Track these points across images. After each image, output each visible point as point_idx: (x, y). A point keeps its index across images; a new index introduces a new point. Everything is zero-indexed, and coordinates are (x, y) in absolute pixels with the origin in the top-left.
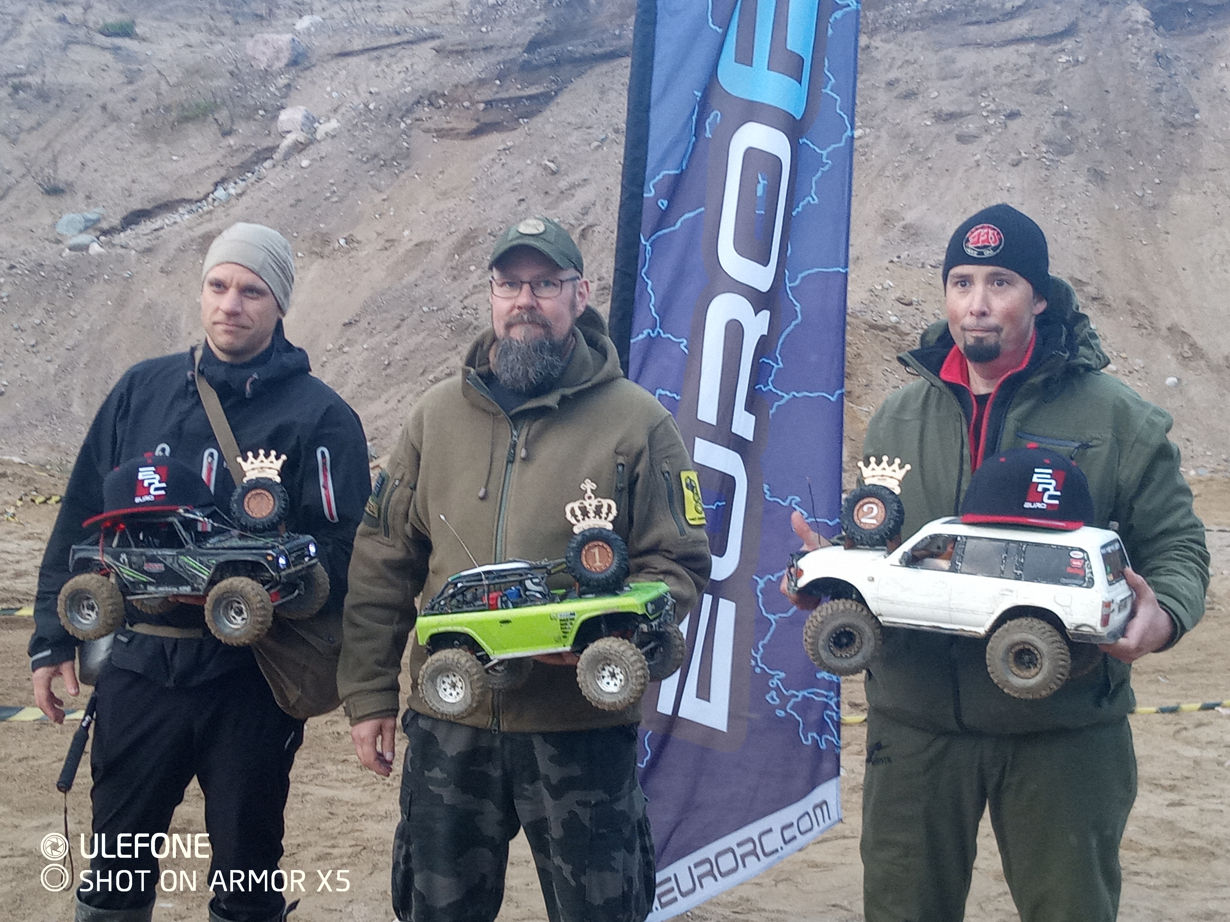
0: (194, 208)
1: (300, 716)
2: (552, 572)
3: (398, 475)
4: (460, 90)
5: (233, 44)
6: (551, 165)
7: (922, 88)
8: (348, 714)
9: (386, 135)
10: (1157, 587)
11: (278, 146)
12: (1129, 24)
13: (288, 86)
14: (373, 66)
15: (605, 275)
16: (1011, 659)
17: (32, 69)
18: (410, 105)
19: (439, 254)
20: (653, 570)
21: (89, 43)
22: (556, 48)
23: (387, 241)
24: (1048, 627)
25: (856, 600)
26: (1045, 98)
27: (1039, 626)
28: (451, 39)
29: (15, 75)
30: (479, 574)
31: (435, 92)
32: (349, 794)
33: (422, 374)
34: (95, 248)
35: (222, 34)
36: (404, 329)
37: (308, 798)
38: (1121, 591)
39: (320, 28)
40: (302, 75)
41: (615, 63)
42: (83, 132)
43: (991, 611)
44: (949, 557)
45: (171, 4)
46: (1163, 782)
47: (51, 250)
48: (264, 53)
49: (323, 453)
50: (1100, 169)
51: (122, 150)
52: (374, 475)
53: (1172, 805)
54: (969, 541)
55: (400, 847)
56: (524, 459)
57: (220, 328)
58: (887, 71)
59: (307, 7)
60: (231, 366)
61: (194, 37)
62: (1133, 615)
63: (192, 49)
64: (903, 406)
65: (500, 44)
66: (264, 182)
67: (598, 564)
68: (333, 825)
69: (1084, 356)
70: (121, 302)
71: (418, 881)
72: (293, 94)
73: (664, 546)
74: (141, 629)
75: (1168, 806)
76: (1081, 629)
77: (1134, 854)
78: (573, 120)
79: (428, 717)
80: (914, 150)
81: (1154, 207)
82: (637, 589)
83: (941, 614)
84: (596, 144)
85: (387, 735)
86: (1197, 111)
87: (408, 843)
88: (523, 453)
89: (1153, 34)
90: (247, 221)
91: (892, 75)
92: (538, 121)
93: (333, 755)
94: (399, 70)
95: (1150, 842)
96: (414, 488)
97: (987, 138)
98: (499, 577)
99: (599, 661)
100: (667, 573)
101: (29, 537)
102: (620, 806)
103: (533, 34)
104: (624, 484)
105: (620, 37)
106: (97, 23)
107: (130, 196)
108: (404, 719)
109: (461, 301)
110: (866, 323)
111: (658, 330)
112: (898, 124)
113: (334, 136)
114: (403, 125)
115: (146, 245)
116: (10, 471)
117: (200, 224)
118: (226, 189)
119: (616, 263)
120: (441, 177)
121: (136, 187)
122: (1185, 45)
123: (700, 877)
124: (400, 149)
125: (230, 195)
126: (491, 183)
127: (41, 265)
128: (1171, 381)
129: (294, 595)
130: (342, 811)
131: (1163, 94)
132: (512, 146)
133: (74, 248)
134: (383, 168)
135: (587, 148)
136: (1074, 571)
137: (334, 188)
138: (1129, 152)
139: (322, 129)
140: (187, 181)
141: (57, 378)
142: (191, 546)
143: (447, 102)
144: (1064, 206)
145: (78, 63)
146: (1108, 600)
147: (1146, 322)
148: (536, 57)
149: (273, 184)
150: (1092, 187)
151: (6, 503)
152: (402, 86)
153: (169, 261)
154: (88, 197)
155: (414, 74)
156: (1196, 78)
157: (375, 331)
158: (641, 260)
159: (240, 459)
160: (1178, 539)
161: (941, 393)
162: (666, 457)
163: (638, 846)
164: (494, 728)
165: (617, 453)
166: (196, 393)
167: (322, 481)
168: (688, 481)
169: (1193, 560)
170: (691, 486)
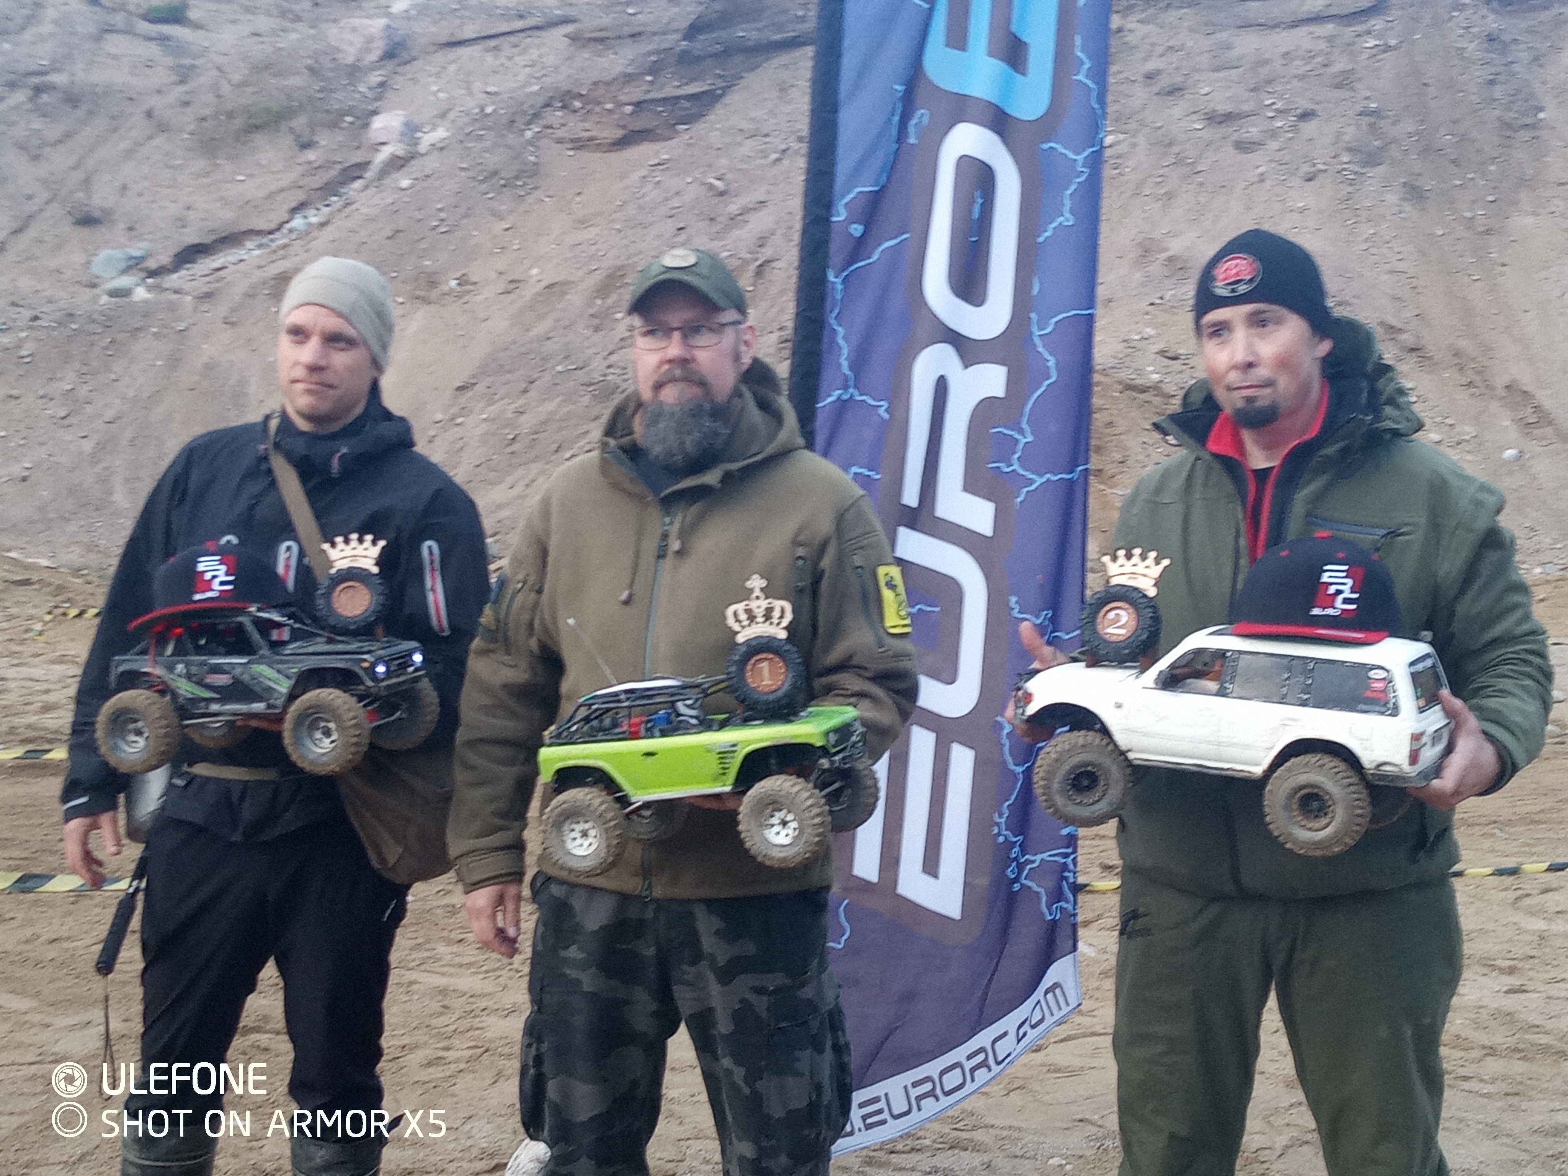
0: (265, 240)
2: (709, 691)
3: (520, 577)
4: (602, 88)
5: (312, 32)
6: (717, 183)
7: (1190, 81)
8: (460, 879)
9: (509, 147)
10: (1483, 714)
11: (369, 163)
13: (382, 85)
14: (489, 59)
15: (785, 323)
16: (1295, 807)
17: (58, 65)
18: (537, 108)
19: (575, 299)
20: (841, 692)
21: (129, 31)
22: (723, 34)
23: (512, 281)
24: (1342, 766)
25: (1099, 731)
26: (1346, 94)
27: (1333, 764)
28: (590, 23)
29: (35, 73)
30: (616, 694)
31: (569, 92)
32: (467, 982)
33: (557, 451)
34: (141, 294)
35: (298, 19)
36: (532, 394)
37: (415, 987)
38: (1435, 719)
39: (422, 10)
40: (400, 69)
41: (798, 53)
42: (124, 145)
43: (1268, 745)
44: (1217, 677)
46: (1498, 962)
47: (86, 294)
48: (351, 43)
49: (430, 547)
50: (1417, 184)
51: (172, 167)
53: (1511, 991)
54: (1243, 658)
55: (529, 1046)
56: (679, 553)
57: (300, 386)
58: (1145, 59)
60: (312, 438)
61: (263, 23)
62: (1449, 750)
63: (261, 39)
64: (1161, 486)
65: (651, 29)
66: (353, 207)
67: (767, 682)
68: (447, 1022)
69: (1391, 420)
70: (174, 362)
71: (552, 1089)
72: (390, 95)
73: (855, 662)
74: (202, 769)
75: (1507, 992)
76: (1383, 769)
77: (1462, 1054)
78: (744, 125)
79: (562, 882)
80: (1180, 161)
81: (1488, 232)
82: (818, 714)
83: (1205, 748)
84: (774, 156)
85: (510, 906)
86: (1541, 109)
87: (540, 1041)
88: (675, 545)
89: (1484, 10)
91: (1152, 65)
92: (699, 128)
93: (445, 933)
94: (523, 64)
95: (1484, 1039)
96: (540, 591)
97: (1273, 145)
98: (643, 697)
99: (766, 805)
100: (861, 695)
101: (61, 659)
102: (807, 993)
103: (694, 17)
104: (805, 583)
105: (803, 19)
106: (138, 6)
107: (183, 226)
108: (532, 884)
109: (605, 358)
110: (1120, 383)
111: (851, 390)
112: (1159, 128)
113: (442, 149)
114: (529, 134)
115: (205, 289)
116: (35, 577)
117: (273, 262)
118: (305, 217)
119: (798, 305)
120: (578, 199)
121: (191, 215)
122: (1523, 25)
123: (919, 1098)
124: (526, 164)
125: (310, 225)
126: (641, 208)
127: (71, 315)
128: (1510, 453)
129: (392, 718)
130: (458, 1004)
131: (1498, 88)
132: (669, 160)
133: (114, 293)
134: (504, 189)
135: (763, 161)
136: (1375, 695)
137: (443, 215)
138: (1454, 162)
139: (428, 139)
140: (256, 207)
141: (94, 458)
142: (265, 651)
143: (585, 104)
144: (1372, 231)
145: (115, 57)
146: (1418, 731)
147: (1477, 379)
148: (698, 45)
149: (365, 210)
150: (1407, 206)
151: (30, 618)
152: (527, 84)
153: (233, 310)
154: (131, 229)
155: (543, 68)
156: (1541, 66)
157: (496, 397)
158: (828, 304)
159: (326, 546)
160: (1512, 650)
161: (1209, 470)
162: (862, 548)
163: (829, 1044)
164: (644, 894)
165: (796, 543)
166: (270, 471)
167: (428, 583)
168: (888, 578)
169: (1530, 676)
170: (891, 586)
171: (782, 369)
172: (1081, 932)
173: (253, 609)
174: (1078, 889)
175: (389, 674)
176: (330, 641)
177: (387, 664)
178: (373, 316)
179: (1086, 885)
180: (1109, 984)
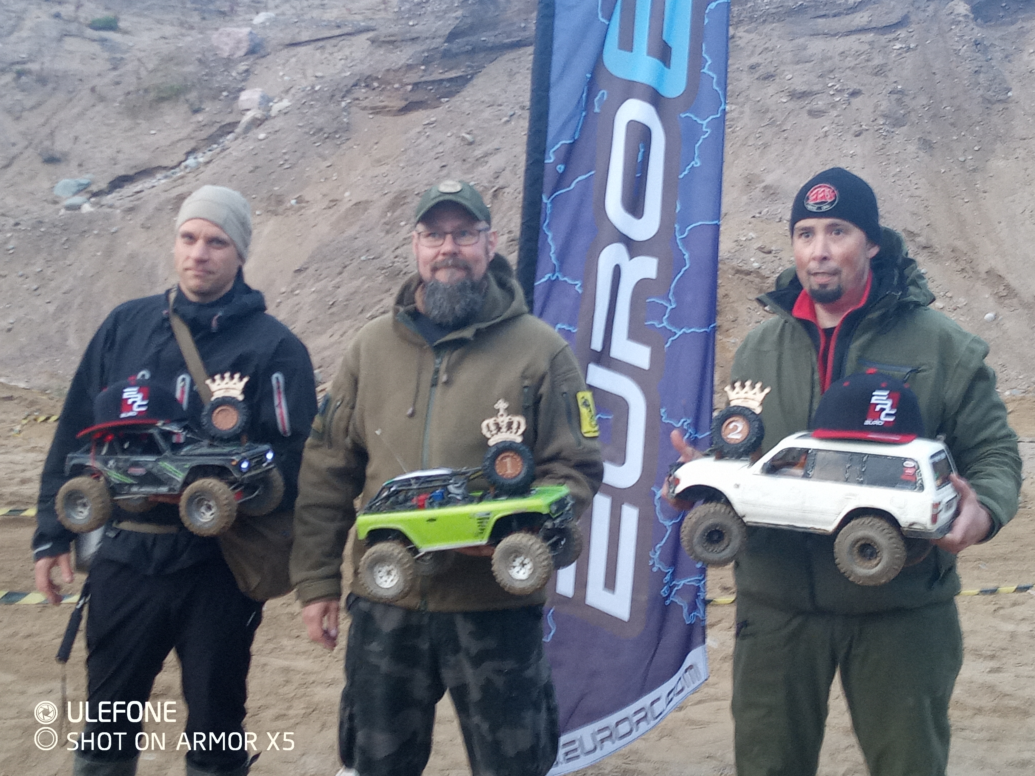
0: (169, 173)
1: (259, 597)
2: (471, 477)
3: (340, 397)
4: (392, 73)
5: (201, 36)
6: (468, 136)
7: (779, 71)
9: (330, 112)
10: (979, 489)
11: (239, 122)
12: (952, 17)
13: (247, 71)
14: (318, 54)
15: (514, 229)
16: (855, 552)
17: (32, 57)
18: (349, 87)
19: (374, 212)
20: (555, 475)
21: (80, 35)
22: (473, 39)
23: (332, 201)
24: (886, 525)
25: (724, 502)
26: (882, 80)
27: (880, 524)
28: (383, 31)
29: (18, 63)
30: (408, 480)
31: (369, 76)
32: (302, 664)
33: (361, 312)
34: (87, 208)
35: (192, 28)
36: (345, 274)
37: (267, 668)
38: (948, 493)
39: (274, 22)
40: (257, 61)
41: (521, 51)
42: (76, 111)
43: (837, 511)
45: (149, 3)
46: (984, 652)
47: (50, 209)
48: (227, 44)
49: (277, 378)
50: (928, 138)
51: (108, 125)
52: (320, 397)
53: (992, 671)
54: (819, 453)
55: (344, 708)
56: (446, 383)
57: (190, 273)
58: (750, 56)
59: (263, 5)
60: (200, 306)
61: (168, 30)
62: (957, 513)
63: (167, 41)
64: (762, 340)
65: (424, 35)
66: (228, 151)
67: (509, 471)
68: (288, 690)
69: (914, 295)
70: (109, 252)
71: (360, 737)
72: (251, 77)
73: (562, 455)
74: (126, 526)
75: (990, 672)
76: (914, 527)
77: (961, 713)
78: (485, 98)
79: (366, 600)
80: (772, 123)
81: (974, 170)
82: (542, 492)
83: (796, 514)
84: (505, 119)
85: (332, 614)
86: (1009, 90)
87: (352, 705)
88: (444, 378)
89: (972, 25)
90: (214, 184)
91: (754, 60)
92: (456, 100)
93: (288, 632)
94: (340, 57)
95: (972, 702)
96: (353, 408)
97: (833, 113)
98: (426, 482)
99: (512, 553)
100: (567, 477)
101: (33, 449)
102: (530, 673)
103: (452, 27)
104: (530, 403)
105: (524, 29)
106: (86, 19)
107: (115, 164)
108: (347, 600)
109: (393, 252)
110: (733, 268)
111: (557, 274)
112: (759, 101)
113: (286, 113)
114: (343, 104)
115: (131, 205)
116: (16, 395)
117: (174, 187)
118: (195, 158)
119: (523, 218)
120: (376, 147)
121: (121, 156)
122: (999, 34)
123: (602, 741)
124: (342, 124)
125: (199, 163)
126: (417, 152)
127: (41, 222)
128: (989, 316)
129: (254, 495)
130: (297, 679)
131: (982, 75)
132: (435, 121)
133: (69, 208)
134: (327, 140)
135: (498, 123)
136: (908, 478)
137: (286, 157)
138: (952, 124)
139: (276, 107)
140: (163, 151)
141: (56, 316)
142: (168, 453)
143: (380, 84)
144: (898, 170)
145: (71, 52)
146: (937, 502)
147: (968, 267)
148: (455, 46)
149: (235, 154)
150: (921, 154)
151: (13, 422)
152: (343, 71)
153: (148, 219)
154: (80, 165)
155: (352, 61)
156: (1009, 61)
157: (321, 277)
158: (543, 215)
159: (208, 382)
160: (994, 447)
161: (794, 328)
162: (566, 380)
163: (544, 706)
164: (422, 609)
165: (524, 377)
166: (170, 328)
167: (276, 402)
168: (583, 400)
169: (1006, 464)
170: (586, 404)
171: (513, 259)
172: (709, 632)
173: (159, 424)
174: (707, 603)
175: (250, 468)
176: (211, 446)
177: (250, 461)
178: (239, 225)
179: (712, 601)
180: (728, 667)
